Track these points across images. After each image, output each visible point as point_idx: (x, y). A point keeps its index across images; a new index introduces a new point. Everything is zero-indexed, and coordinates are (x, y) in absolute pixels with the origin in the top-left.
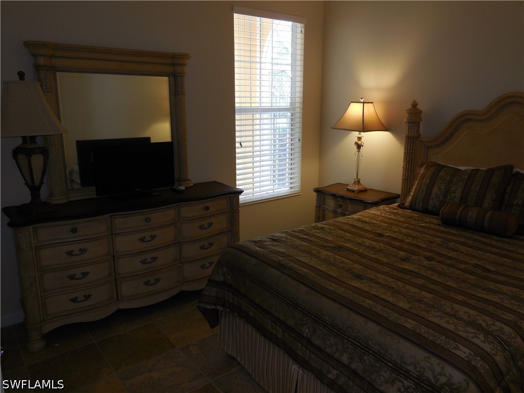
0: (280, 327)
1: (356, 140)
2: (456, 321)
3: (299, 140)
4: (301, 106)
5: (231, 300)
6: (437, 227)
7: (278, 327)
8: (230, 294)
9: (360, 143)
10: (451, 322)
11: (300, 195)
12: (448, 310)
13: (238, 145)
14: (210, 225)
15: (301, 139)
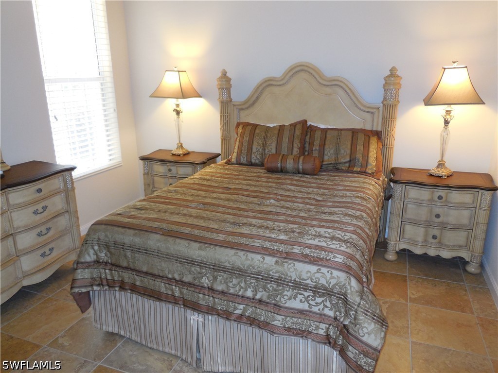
0: (175, 286)
1: (175, 107)
2: (324, 239)
3: (115, 110)
4: (112, 75)
5: (109, 277)
6: (266, 175)
7: (174, 287)
8: (107, 271)
9: (178, 109)
10: (322, 241)
11: (122, 166)
12: (314, 233)
13: (52, 119)
14: (45, 208)
15: (116, 109)
